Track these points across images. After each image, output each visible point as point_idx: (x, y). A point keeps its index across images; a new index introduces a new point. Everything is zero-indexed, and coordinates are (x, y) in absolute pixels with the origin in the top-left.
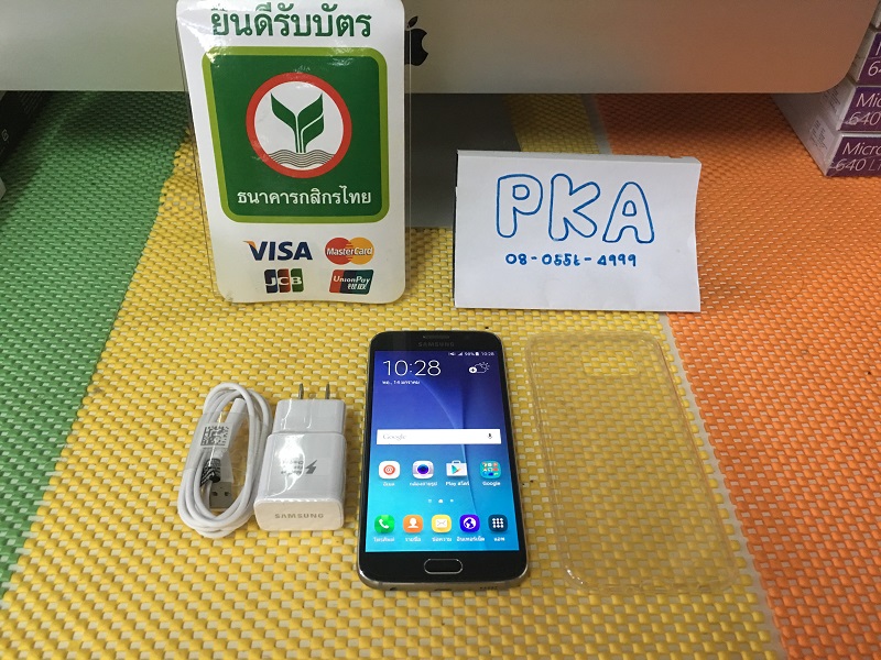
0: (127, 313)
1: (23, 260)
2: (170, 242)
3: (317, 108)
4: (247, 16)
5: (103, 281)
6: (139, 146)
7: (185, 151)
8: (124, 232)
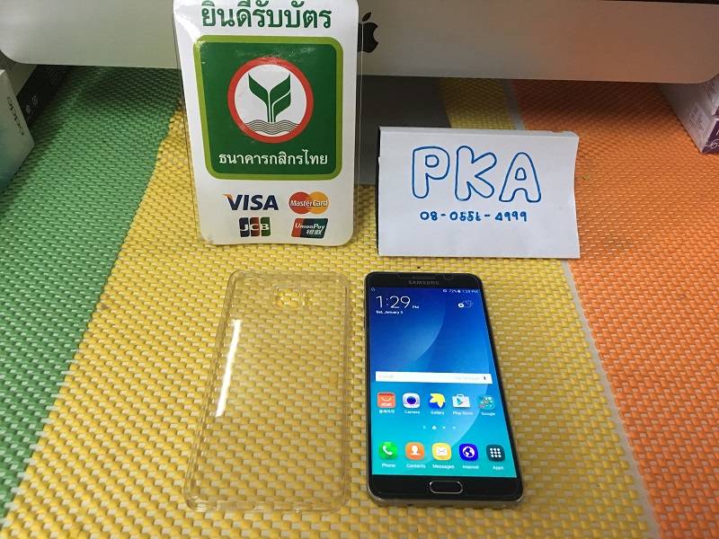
0: (129, 246)
1: (46, 201)
2: (164, 190)
3: (286, 85)
4: (231, 11)
5: (110, 220)
6: (141, 113)
7: (178, 117)
8: (128, 181)
